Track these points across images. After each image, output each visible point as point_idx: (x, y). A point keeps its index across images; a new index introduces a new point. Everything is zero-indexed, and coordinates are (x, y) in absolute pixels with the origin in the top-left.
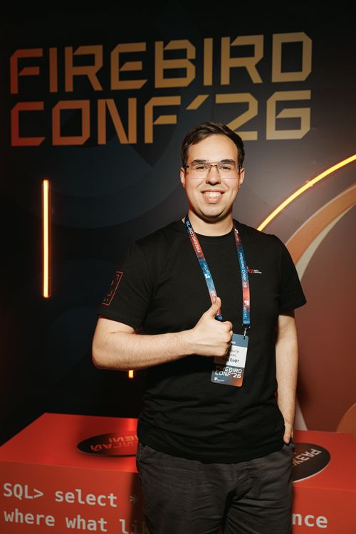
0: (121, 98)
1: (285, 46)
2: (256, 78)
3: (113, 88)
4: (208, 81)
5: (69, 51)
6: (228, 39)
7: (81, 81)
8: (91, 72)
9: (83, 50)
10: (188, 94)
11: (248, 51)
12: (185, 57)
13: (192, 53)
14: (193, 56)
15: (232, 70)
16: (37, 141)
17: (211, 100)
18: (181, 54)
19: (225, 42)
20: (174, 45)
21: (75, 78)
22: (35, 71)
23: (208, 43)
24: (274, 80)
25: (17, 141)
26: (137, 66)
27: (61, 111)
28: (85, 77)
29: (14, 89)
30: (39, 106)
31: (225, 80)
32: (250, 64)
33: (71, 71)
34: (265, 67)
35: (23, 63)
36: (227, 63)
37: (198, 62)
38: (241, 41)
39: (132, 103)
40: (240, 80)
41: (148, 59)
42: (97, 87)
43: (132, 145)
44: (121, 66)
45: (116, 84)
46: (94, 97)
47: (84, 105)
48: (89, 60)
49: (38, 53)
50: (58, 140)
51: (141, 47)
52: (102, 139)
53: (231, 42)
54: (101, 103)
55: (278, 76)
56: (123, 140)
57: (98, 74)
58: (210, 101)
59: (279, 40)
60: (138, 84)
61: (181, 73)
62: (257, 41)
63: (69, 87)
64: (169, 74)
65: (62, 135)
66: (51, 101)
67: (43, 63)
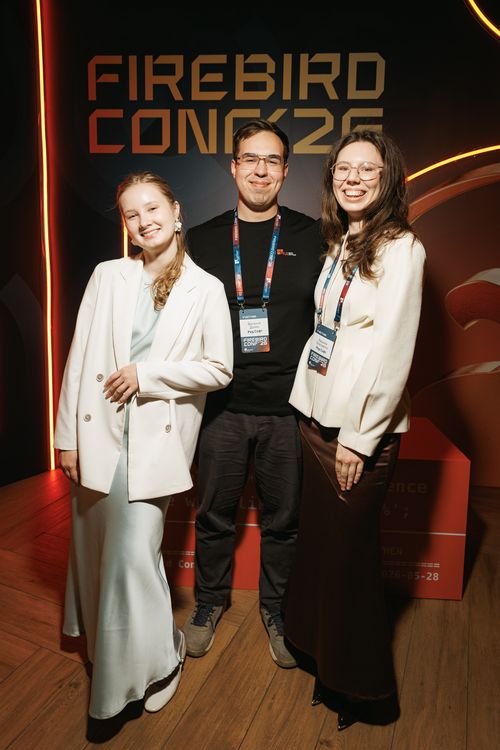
0: (202, 109)
1: (360, 65)
2: (333, 95)
3: (193, 98)
4: (287, 95)
5: (148, 59)
6: (307, 55)
7: (162, 91)
8: (171, 82)
9: (163, 60)
10: (267, 107)
11: (325, 68)
12: (265, 71)
13: (271, 67)
14: (273, 71)
15: (309, 85)
16: (116, 149)
17: (291, 113)
18: (262, 68)
19: (304, 58)
20: (254, 59)
21: (155, 86)
22: (114, 78)
23: (288, 58)
24: (350, 97)
25: (95, 148)
26: (218, 77)
27: (141, 119)
28: (165, 87)
29: (92, 96)
30: (118, 113)
31: (303, 95)
32: (327, 80)
33: (151, 80)
34: (341, 84)
35: (102, 69)
36: (306, 79)
37: (278, 77)
38: (319, 58)
39: (213, 114)
40: (317, 95)
41: (228, 70)
42: (178, 96)
43: (212, 155)
44: (201, 76)
45: (197, 95)
46: (174, 107)
47: (164, 114)
48: (169, 70)
49: (117, 60)
50: (138, 148)
51: (222, 59)
52: (182, 149)
53: (310, 58)
54: (182, 113)
55: (353, 94)
56: (203, 149)
57: (178, 84)
58: (289, 115)
59: (355, 58)
60: (219, 96)
61: (261, 86)
62: (334, 59)
63: (149, 96)
64: (249, 86)
65: (142, 144)
66: (131, 108)
67: (122, 70)
